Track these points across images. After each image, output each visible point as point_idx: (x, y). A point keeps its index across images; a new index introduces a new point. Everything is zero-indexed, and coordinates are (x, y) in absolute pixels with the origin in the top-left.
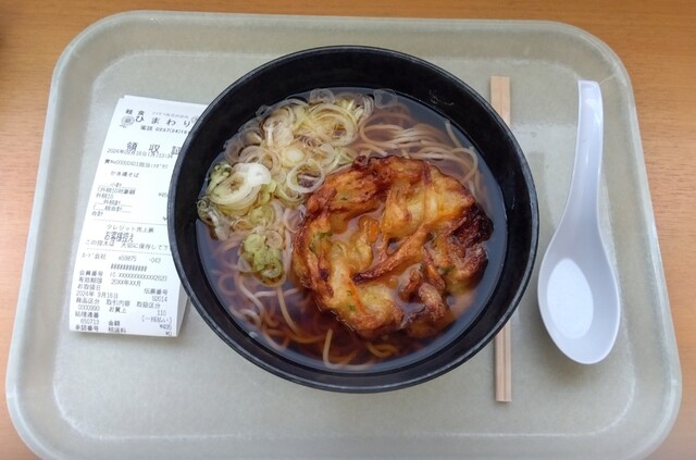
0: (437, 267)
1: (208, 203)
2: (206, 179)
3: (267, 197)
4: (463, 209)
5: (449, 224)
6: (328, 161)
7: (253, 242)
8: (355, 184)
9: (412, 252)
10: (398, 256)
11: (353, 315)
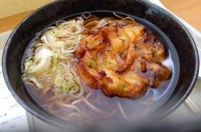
0: (148, 55)
1: (27, 75)
2: (22, 67)
3: (56, 61)
4: (142, 31)
5: (141, 38)
6: (76, 40)
7: (58, 81)
8: (93, 39)
9: (134, 53)
10: (129, 57)
11: (126, 89)
